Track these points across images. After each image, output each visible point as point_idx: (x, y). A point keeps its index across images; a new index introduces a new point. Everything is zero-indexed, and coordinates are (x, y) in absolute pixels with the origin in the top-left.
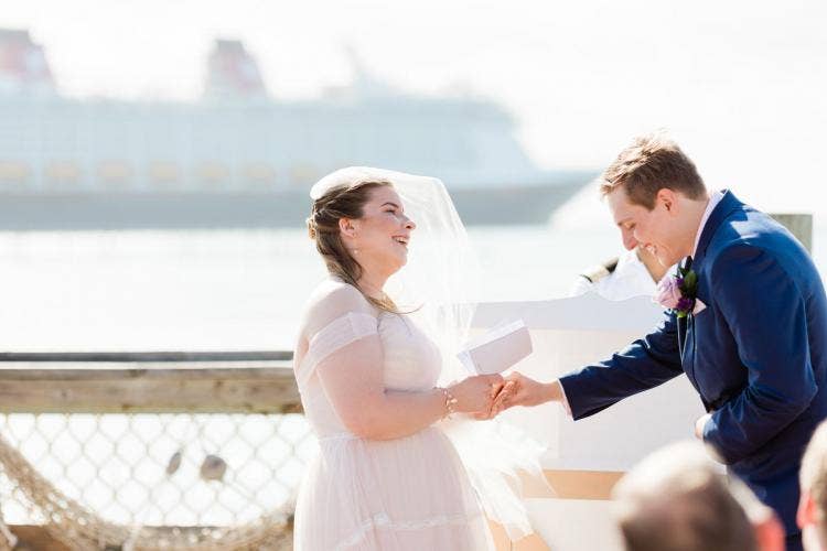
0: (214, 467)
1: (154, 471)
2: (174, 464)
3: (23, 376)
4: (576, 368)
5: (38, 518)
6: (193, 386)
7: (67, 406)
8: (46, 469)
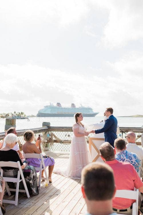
0: (69, 136)
1: (64, 136)
2: (66, 135)
3: (55, 129)
4: (97, 130)
5: (56, 139)
6: (67, 129)
7: (58, 131)
8: (56, 136)
